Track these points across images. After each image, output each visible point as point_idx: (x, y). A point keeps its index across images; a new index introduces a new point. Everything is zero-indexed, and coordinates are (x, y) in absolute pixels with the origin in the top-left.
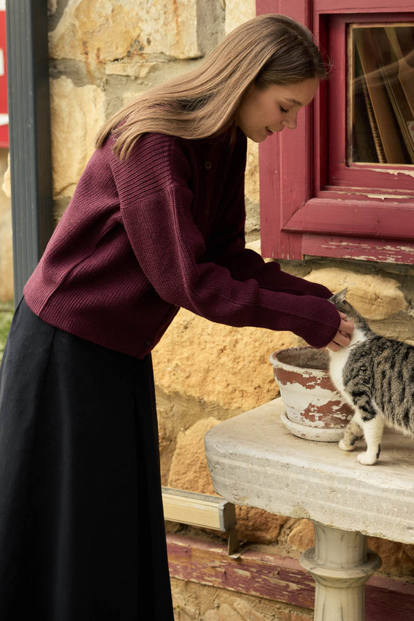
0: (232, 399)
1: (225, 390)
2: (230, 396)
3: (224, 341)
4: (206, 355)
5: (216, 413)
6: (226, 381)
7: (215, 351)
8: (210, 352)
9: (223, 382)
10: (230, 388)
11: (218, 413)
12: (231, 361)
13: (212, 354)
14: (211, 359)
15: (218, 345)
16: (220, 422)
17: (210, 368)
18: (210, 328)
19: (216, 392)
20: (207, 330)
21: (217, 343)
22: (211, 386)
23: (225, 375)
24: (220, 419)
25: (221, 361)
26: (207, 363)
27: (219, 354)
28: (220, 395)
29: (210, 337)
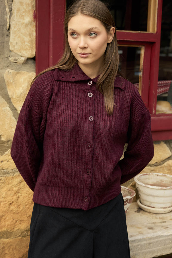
0: (15, 226)
1: (12, 223)
2: (14, 225)
3: (12, 199)
4: (2, 208)
5: (5, 236)
6: (12, 218)
7: (7, 205)
8: (4, 206)
9: (10, 219)
10: (15, 221)
11: (7, 235)
12: (16, 208)
13: (5, 207)
14: (4, 210)
15: (9, 202)
16: (7, 239)
17: (4, 215)
18: (4, 194)
19: (7, 226)
20: (2, 196)
21: (8, 201)
22: (3, 223)
23: (12, 216)
24: (7, 238)
25: (10, 209)
26: (2, 212)
27: (9, 206)
28: (9, 226)
29: (4, 199)
